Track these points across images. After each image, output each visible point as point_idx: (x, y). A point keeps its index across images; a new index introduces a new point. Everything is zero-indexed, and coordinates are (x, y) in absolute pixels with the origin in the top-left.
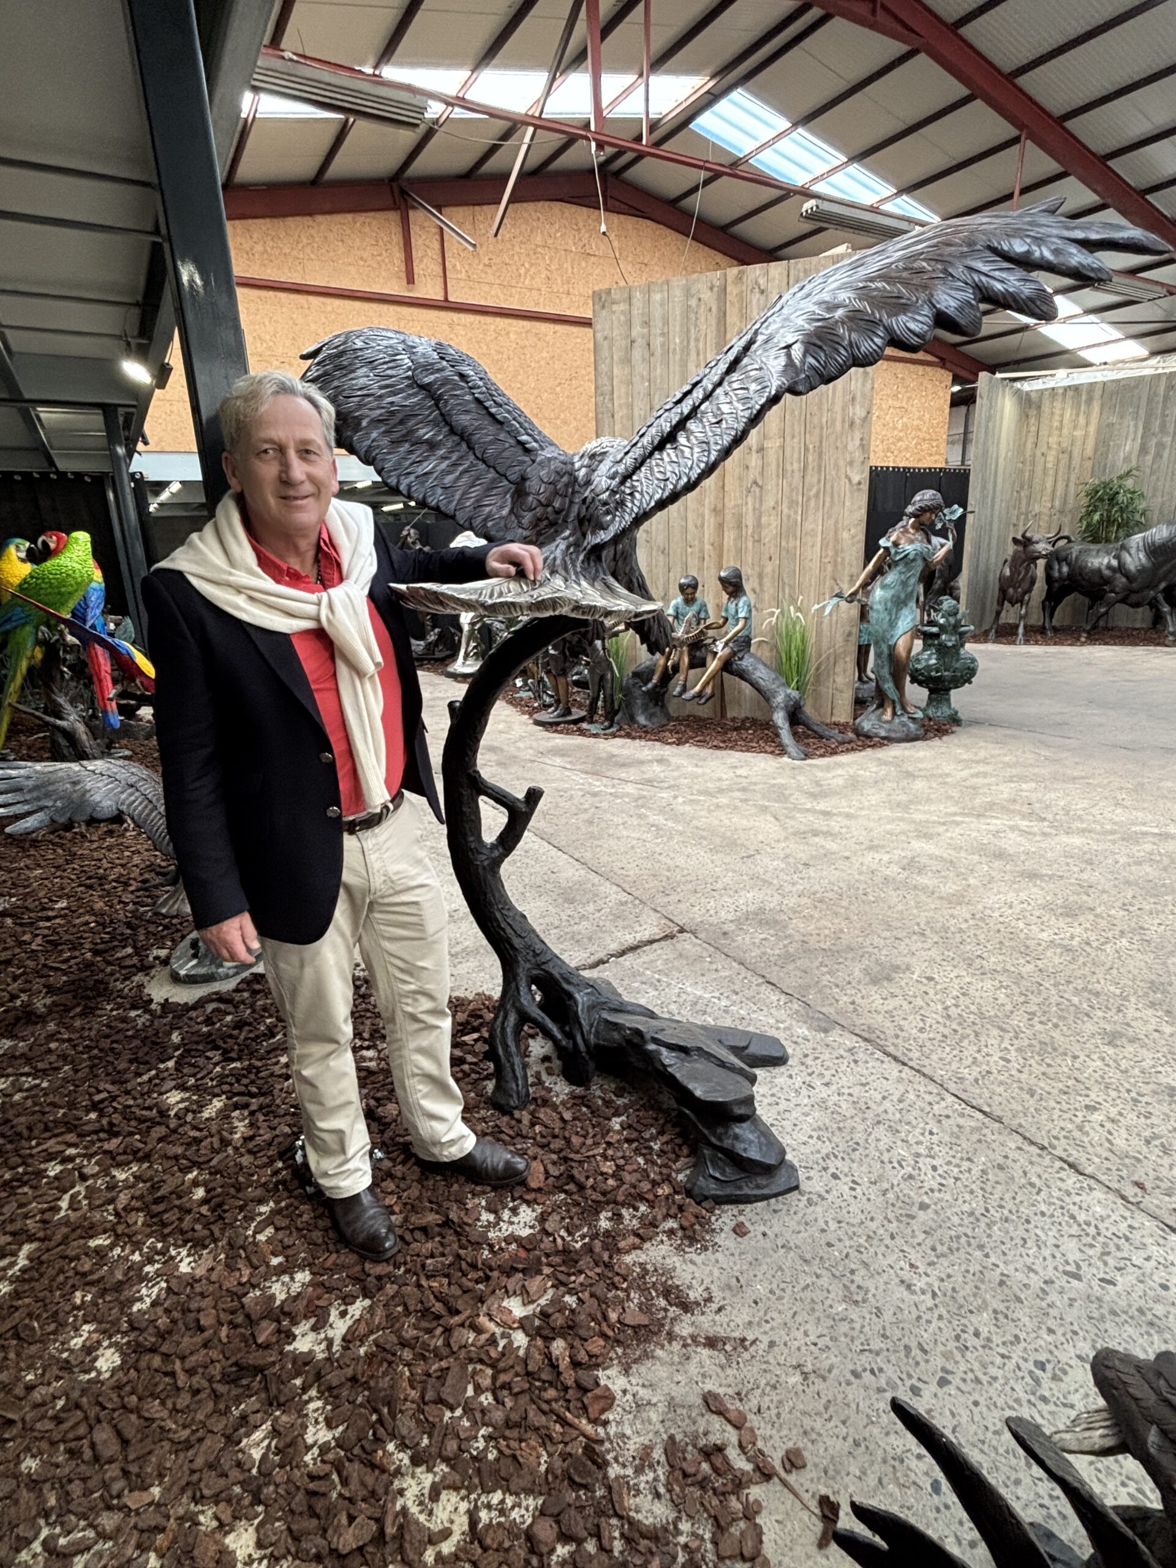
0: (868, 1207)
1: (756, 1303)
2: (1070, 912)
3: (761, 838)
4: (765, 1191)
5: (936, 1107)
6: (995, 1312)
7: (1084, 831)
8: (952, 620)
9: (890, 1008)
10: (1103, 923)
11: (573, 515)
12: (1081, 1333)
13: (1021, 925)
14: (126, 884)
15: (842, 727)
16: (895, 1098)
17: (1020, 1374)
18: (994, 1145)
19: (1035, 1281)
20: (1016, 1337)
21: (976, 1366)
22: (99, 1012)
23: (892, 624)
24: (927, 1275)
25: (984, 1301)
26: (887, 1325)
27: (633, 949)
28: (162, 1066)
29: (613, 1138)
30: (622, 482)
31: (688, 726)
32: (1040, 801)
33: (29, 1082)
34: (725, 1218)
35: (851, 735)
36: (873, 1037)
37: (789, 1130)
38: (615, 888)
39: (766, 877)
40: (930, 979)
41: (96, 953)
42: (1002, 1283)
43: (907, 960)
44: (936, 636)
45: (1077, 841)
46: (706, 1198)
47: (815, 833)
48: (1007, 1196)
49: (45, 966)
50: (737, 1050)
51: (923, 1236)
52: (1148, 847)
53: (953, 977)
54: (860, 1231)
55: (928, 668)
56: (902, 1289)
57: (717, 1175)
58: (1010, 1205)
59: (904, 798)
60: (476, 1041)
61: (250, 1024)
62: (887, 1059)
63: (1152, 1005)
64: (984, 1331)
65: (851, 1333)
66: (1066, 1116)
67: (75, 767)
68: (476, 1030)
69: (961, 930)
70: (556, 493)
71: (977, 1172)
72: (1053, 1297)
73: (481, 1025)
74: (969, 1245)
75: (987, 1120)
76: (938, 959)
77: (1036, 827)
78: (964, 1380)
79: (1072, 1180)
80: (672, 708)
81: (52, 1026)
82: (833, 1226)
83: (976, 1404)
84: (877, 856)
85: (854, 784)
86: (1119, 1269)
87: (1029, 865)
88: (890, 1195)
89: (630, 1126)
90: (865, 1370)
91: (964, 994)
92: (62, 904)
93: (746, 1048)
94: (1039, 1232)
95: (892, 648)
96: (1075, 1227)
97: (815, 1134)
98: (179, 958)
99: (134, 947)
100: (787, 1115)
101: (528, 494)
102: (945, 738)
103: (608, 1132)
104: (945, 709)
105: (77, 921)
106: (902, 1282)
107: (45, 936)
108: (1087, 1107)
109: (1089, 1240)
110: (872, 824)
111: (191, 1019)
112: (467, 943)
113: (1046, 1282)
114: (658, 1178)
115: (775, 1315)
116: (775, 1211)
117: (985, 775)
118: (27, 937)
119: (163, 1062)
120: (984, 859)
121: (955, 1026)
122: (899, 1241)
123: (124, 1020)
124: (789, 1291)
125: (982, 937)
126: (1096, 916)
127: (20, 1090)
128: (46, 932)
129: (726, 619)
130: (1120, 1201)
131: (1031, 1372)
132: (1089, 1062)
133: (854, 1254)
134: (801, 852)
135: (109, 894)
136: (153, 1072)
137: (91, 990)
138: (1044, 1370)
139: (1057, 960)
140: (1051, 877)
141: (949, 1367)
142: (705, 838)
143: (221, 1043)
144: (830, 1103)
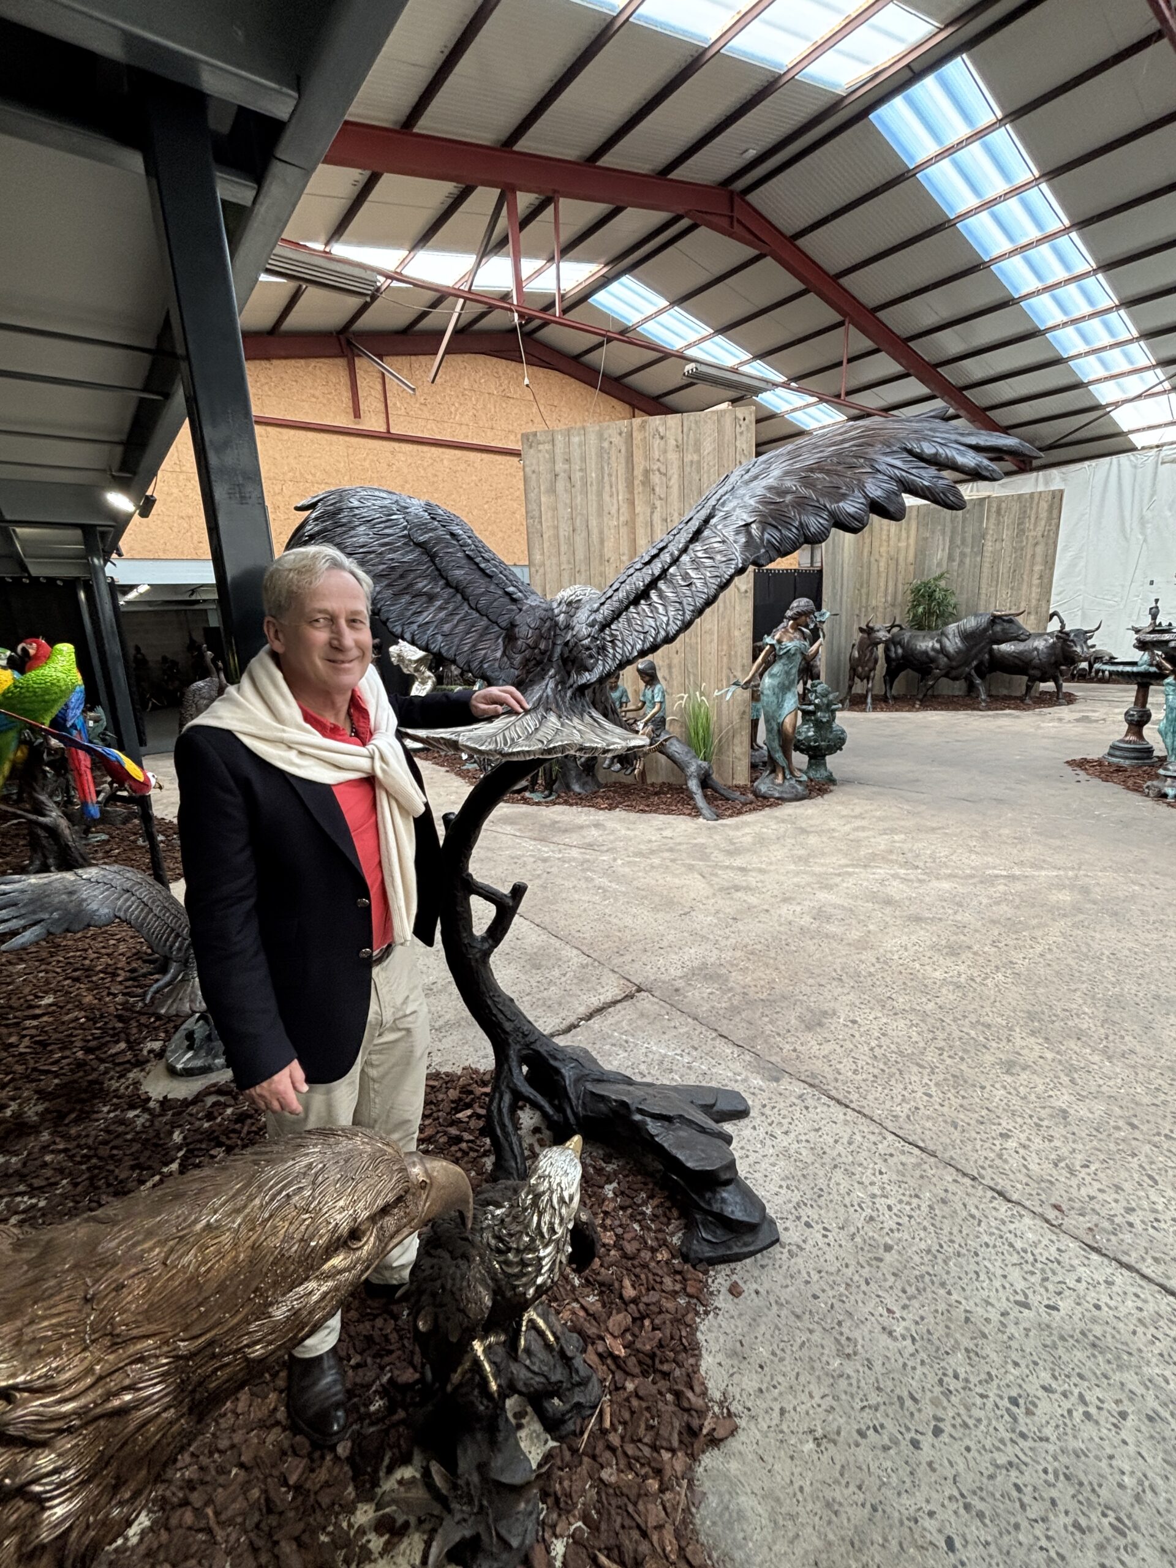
0: (842, 1253)
1: (761, 1367)
2: (953, 951)
3: (693, 895)
4: (752, 1248)
5: (880, 1146)
6: (966, 1350)
7: (950, 876)
8: (825, 700)
9: (826, 1052)
10: (981, 960)
11: (556, 655)
12: (1041, 1363)
13: (918, 966)
14: (114, 975)
15: (743, 790)
16: (845, 1141)
17: (999, 1413)
18: (934, 1180)
19: (994, 1315)
20: (989, 1373)
21: (962, 1411)
22: (95, 1116)
23: (780, 706)
24: (903, 1319)
25: (956, 1341)
26: (880, 1378)
27: (600, 1010)
28: (165, 1170)
29: (609, 1206)
30: (602, 630)
31: (615, 792)
32: (911, 850)
33: (27, 1201)
34: (719, 1279)
35: (751, 796)
36: (817, 1082)
37: (761, 1181)
38: (575, 951)
39: (703, 933)
40: (854, 1022)
41: (88, 1050)
42: (967, 1320)
43: (832, 1004)
44: (813, 713)
45: (946, 885)
46: (701, 1261)
47: (737, 889)
48: (955, 1231)
49: (35, 1069)
50: (707, 1109)
51: (893, 1279)
52: (1001, 888)
53: (872, 1019)
54: (838, 1279)
55: (808, 738)
56: (885, 1336)
57: (709, 1237)
58: (958, 1239)
59: (802, 852)
60: (469, 1117)
61: (251, 1117)
62: (832, 1103)
63: (1033, 1033)
64: (961, 1372)
65: (849, 1389)
66: (987, 1145)
67: (69, 876)
68: (468, 1106)
69: (870, 974)
70: (541, 636)
71: (925, 1208)
72: (1012, 1329)
73: (473, 1100)
74: (933, 1283)
75: (924, 1155)
76: (857, 1003)
77: (912, 874)
78: (954, 1426)
79: (1004, 1206)
80: (601, 777)
81: (45, 1136)
82: (815, 1277)
83: (968, 1449)
84: (792, 907)
85: (761, 841)
86: (1060, 1293)
87: (913, 910)
88: (858, 1239)
89: (622, 1193)
90: (868, 1428)
91: (884, 1035)
92: (49, 1000)
93: (714, 1105)
94: (986, 1263)
95: (781, 726)
96: (1016, 1256)
97: (784, 1184)
98: (174, 1052)
99: (128, 1042)
100: (757, 1167)
101: (517, 639)
102: (826, 796)
103: (603, 1201)
104: (823, 771)
105: (66, 1018)
106: (884, 1329)
107: (32, 1037)
108: (1001, 1135)
109: (1029, 1268)
110: (783, 878)
111: (191, 1115)
112: (447, 1017)
113: (1002, 1314)
114: (655, 1244)
115: (781, 1379)
116: (762, 1266)
117: (863, 829)
118: (13, 1039)
119: (166, 1164)
120: (876, 906)
121: (882, 1066)
122: (874, 1286)
123: (122, 1122)
124: (789, 1352)
125: (888, 979)
126: (975, 953)
127: (16, 1213)
128: (33, 1032)
129: (644, 703)
130: (1046, 1225)
131: (1008, 1410)
132: (995, 1092)
133: (837, 1305)
134: (728, 907)
135: (97, 987)
136: (157, 1178)
137: (86, 1091)
138: (1018, 1405)
139: (951, 997)
140: (932, 919)
141: (940, 1413)
142: (646, 897)
143: (223, 1139)
144: (792, 1151)
